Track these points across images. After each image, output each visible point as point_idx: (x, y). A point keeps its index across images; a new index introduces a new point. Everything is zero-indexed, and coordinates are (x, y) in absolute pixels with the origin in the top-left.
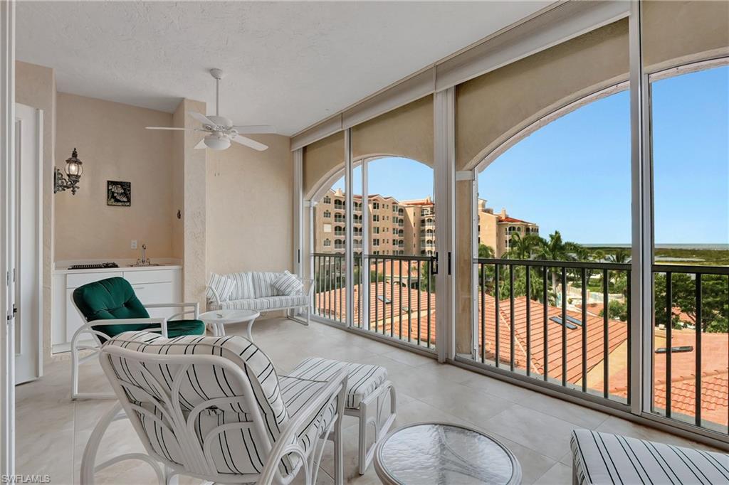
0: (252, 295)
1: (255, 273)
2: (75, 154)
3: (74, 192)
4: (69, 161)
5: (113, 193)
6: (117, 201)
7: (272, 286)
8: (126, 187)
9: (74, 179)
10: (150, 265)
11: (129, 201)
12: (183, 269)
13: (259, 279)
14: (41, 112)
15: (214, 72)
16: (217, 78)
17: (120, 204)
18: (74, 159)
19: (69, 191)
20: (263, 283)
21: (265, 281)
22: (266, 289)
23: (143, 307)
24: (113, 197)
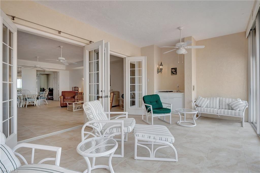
0: (218, 107)
1: (221, 98)
2: (161, 63)
3: (161, 73)
4: (160, 65)
5: (172, 71)
6: (173, 73)
7: (228, 105)
8: (176, 69)
9: (161, 69)
10: (180, 92)
11: (176, 73)
12: (184, 94)
13: (222, 101)
14: (146, 57)
15: (179, 28)
16: (180, 30)
17: (174, 74)
18: (161, 65)
19: (160, 73)
20: (224, 103)
21: (225, 102)
22: (225, 106)
23: (161, 103)
24: (172, 73)
